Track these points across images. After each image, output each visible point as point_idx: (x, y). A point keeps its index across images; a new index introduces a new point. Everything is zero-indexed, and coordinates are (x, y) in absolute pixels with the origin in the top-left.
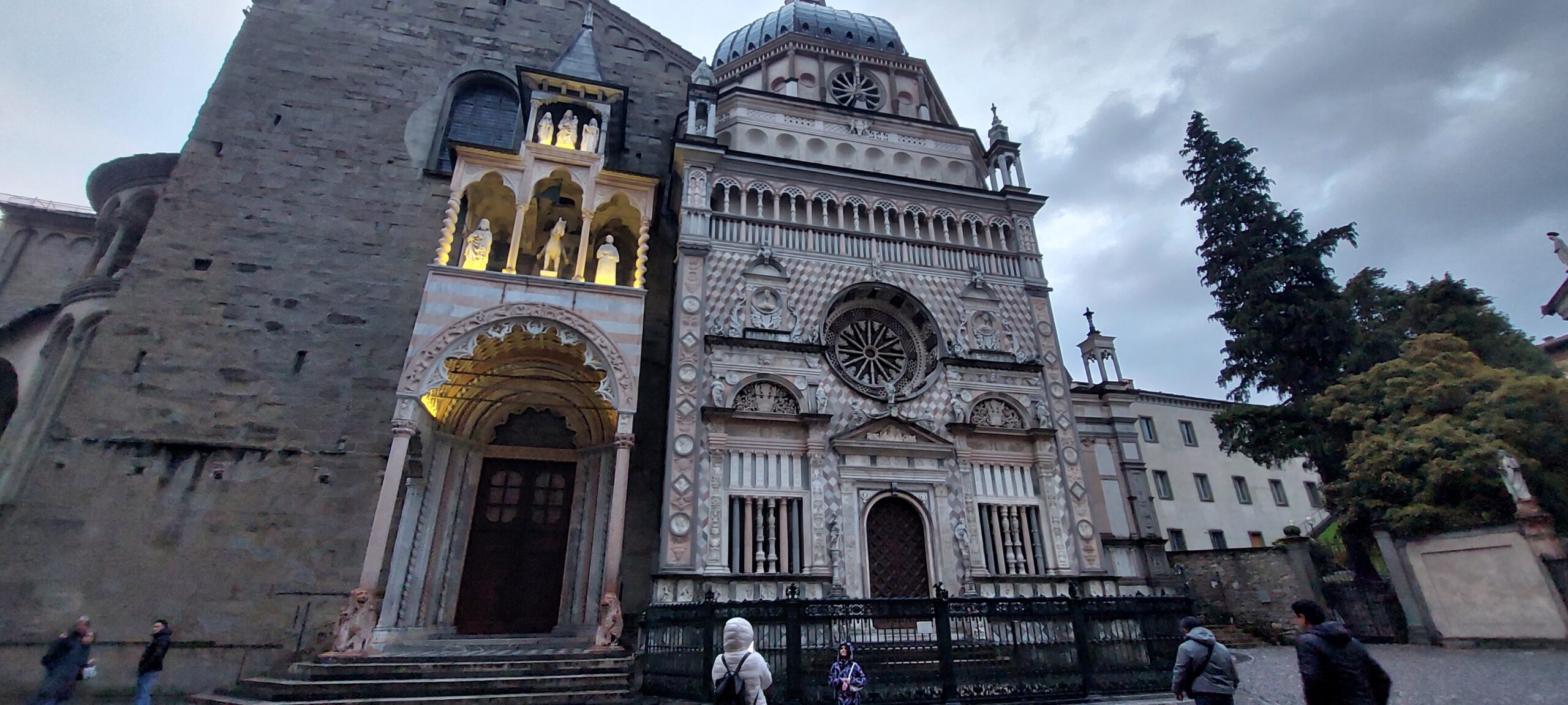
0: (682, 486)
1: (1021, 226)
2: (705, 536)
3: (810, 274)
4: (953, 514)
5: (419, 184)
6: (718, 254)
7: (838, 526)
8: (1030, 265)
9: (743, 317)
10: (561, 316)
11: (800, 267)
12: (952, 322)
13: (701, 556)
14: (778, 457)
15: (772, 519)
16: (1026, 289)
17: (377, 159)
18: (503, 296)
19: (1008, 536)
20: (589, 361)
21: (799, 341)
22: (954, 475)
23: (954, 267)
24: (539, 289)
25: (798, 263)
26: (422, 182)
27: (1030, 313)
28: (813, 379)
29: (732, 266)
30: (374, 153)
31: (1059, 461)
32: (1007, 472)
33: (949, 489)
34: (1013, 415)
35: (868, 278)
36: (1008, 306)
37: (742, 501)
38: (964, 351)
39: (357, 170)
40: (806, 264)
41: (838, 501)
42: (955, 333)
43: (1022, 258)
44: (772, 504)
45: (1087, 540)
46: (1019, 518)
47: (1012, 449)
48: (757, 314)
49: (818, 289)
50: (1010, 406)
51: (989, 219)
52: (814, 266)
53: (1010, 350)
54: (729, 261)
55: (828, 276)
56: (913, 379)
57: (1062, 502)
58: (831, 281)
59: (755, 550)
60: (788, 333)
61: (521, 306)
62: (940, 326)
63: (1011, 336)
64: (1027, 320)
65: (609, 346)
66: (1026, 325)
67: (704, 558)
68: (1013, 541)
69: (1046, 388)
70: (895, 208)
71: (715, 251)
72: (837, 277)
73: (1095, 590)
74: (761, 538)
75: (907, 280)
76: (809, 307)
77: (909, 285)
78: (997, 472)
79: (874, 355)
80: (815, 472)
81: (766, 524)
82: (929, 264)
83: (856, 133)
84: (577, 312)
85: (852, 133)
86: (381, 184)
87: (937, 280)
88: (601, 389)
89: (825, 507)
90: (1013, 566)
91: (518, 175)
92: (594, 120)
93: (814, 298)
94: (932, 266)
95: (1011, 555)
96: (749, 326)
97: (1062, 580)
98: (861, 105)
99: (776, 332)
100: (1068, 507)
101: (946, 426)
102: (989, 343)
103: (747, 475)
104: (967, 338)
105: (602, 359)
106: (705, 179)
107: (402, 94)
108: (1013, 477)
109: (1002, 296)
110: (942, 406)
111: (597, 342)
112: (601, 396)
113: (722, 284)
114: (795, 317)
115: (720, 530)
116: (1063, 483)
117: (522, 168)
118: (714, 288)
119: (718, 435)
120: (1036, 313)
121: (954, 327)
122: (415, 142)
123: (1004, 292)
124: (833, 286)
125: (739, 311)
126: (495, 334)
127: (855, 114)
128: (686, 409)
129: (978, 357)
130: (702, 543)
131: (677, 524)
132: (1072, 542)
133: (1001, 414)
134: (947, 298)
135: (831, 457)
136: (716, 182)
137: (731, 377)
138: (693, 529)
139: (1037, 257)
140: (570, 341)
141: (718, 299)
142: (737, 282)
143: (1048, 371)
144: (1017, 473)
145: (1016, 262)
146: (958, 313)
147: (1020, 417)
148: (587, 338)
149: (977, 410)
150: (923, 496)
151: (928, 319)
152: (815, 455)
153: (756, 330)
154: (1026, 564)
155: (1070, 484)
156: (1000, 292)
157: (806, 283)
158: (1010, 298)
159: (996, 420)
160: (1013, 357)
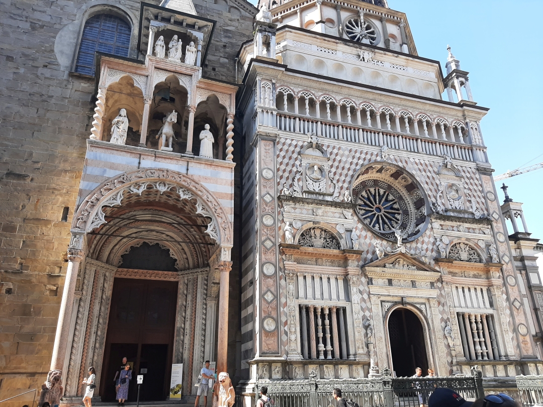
0: (269, 298)
1: (472, 128)
2: (286, 333)
3: (342, 156)
4: (442, 319)
5: (65, 83)
6: (282, 140)
7: (372, 327)
8: (479, 154)
9: (301, 183)
10: (179, 179)
11: (335, 151)
12: (433, 190)
13: (285, 346)
14: (329, 279)
15: (327, 322)
16: (478, 169)
17: (36, 64)
18: (139, 163)
19: (476, 335)
20: (199, 211)
21: (338, 201)
22: (441, 294)
23: (432, 154)
24: (163, 160)
25: (334, 148)
26: (68, 81)
27: (481, 186)
28: (349, 227)
29: (292, 148)
30: (34, 60)
31: (504, 284)
32: (473, 292)
33: (439, 303)
34: (474, 253)
35: (379, 159)
36: (468, 181)
37: (307, 308)
38: (442, 210)
39: (22, 71)
40: (339, 149)
41: (370, 310)
42: (435, 197)
43: (474, 149)
44: (327, 312)
45: (524, 337)
46: (482, 322)
48: (310, 182)
49: (347, 166)
50: (472, 247)
51: (452, 122)
52: (344, 150)
53: (471, 210)
54: (290, 145)
55: (354, 157)
56: (408, 228)
57: (508, 312)
58: (355, 161)
59: (318, 343)
60: (332, 195)
61: (153, 171)
62: (426, 193)
63: (470, 201)
64: (479, 190)
65: (213, 200)
66: (479, 193)
67: (286, 348)
68: (479, 337)
69: (495, 236)
70: (393, 112)
71: (280, 138)
72: (359, 158)
74: (321, 335)
75: (404, 161)
76: (343, 178)
77: (405, 164)
78: (466, 291)
79: (380, 211)
80: (354, 290)
81: (323, 325)
82: (416, 151)
83: (364, 60)
84: (190, 177)
85: (361, 60)
86: (39, 81)
87: (422, 162)
88: (209, 231)
89: (362, 313)
90: (480, 354)
91: (143, 79)
92: (192, 43)
93: (345, 171)
94: (418, 152)
95: (478, 347)
96: (305, 189)
98: (366, 41)
99: (324, 195)
100: (512, 315)
101: (434, 260)
102: (457, 204)
103: (309, 290)
104: (443, 201)
105: (209, 210)
106: (271, 87)
107: (52, 18)
108: (476, 295)
109: (463, 174)
110: (430, 247)
111: (205, 197)
112: (209, 235)
113: (286, 160)
114: (334, 184)
115: (295, 329)
116: (508, 299)
117: (147, 74)
118: (281, 163)
119: (290, 263)
120: (484, 185)
121: (435, 194)
122: (62, 52)
123: (464, 171)
124: (357, 164)
125: (299, 180)
126: (135, 191)
127: (363, 47)
128: (268, 244)
129: (452, 214)
130: (284, 338)
131: (268, 324)
132: (515, 339)
133: (467, 253)
134: (429, 174)
135: (363, 280)
136: (278, 90)
137: (296, 223)
138: (278, 328)
139: (483, 148)
140: (186, 197)
141: (284, 171)
142: (296, 159)
143: (494, 224)
144: (479, 292)
145: (470, 151)
146: (437, 184)
147: (479, 255)
148: (197, 195)
149: (452, 250)
150: (423, 307)
151: (418, 188)
152: (353, 279)
153: (309, 192)
154: (487, 353)
155: (512, 299)
156: (461, 171)
157: (340, 161)
158: (469, 176)
159: (464, 256)
160: (473, 214)
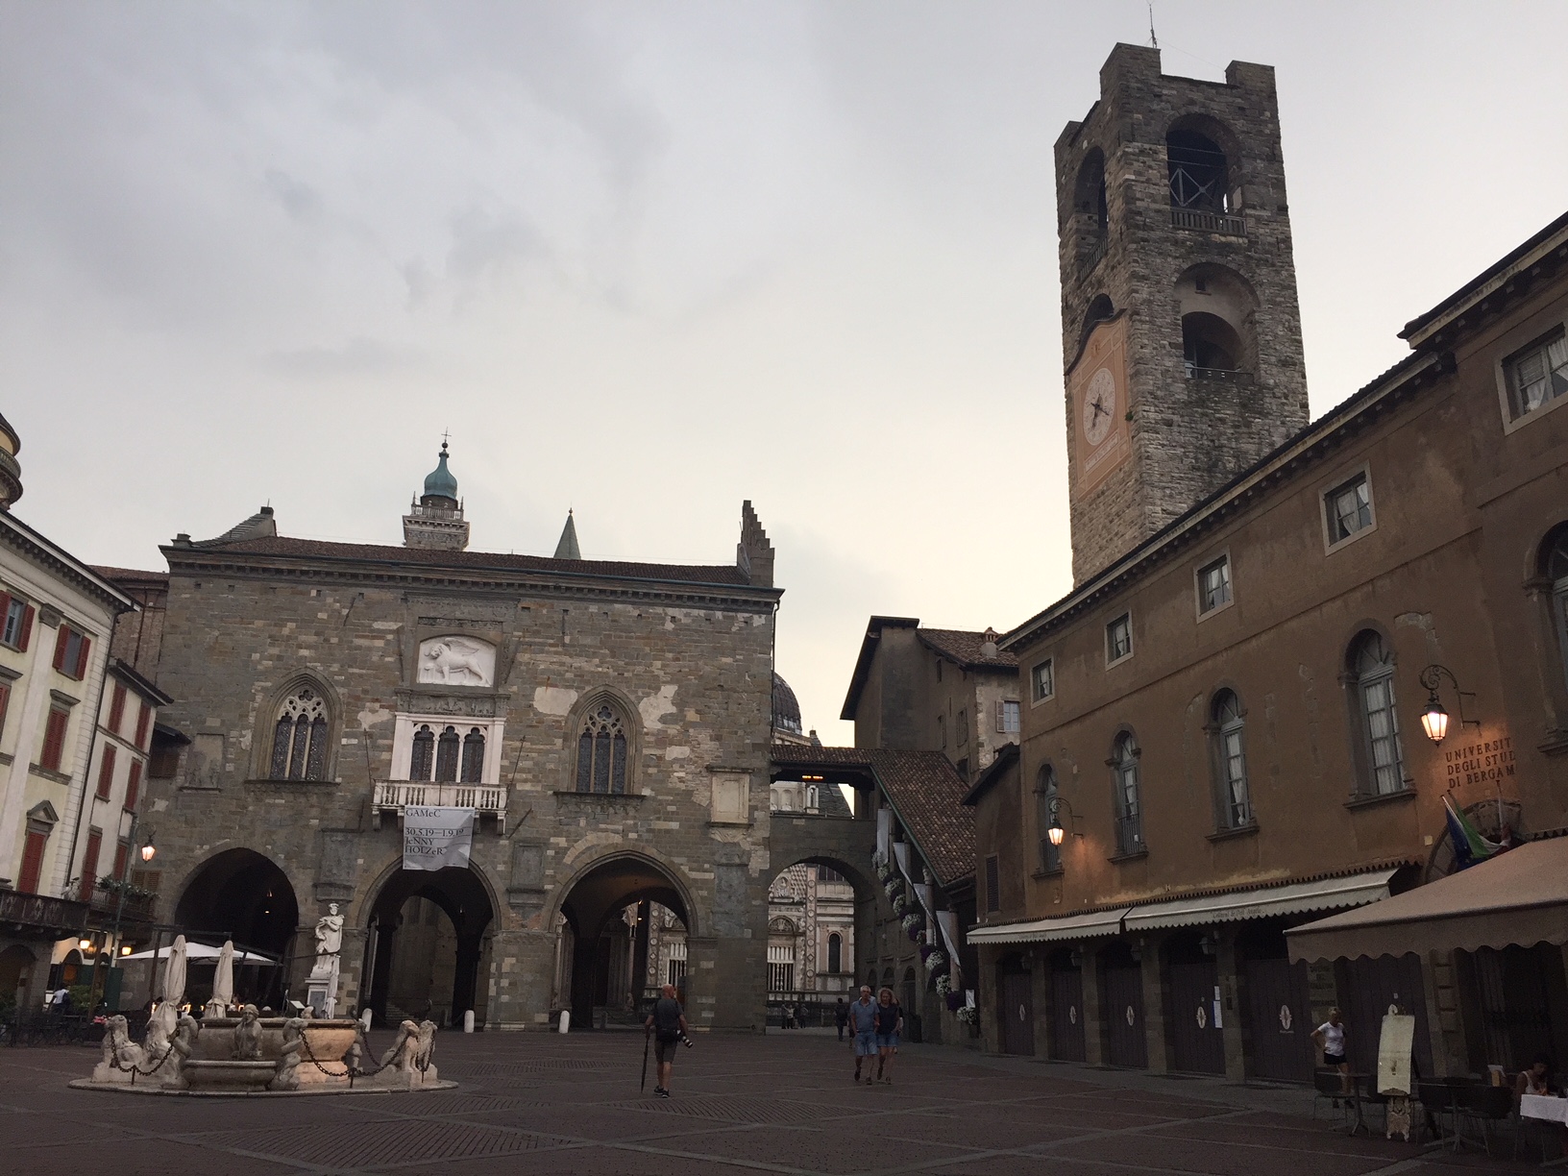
0: (653, 956)
2: (662, 974)
27: (805, 876)
31: (805, 945)
32: (782, 949)
34: (788, 925)
36: (795, 873)
37: (675, 961)
38: (771, 897)
45: (810, 977)
46: (784, 968)
47: (787, 940)
50: (788, 921)
53: (792, 896)
57: (803, 962)
63: (793, 889)
66: (802, 882)
68: (779, 977)
69: (806, 913)
73: (807, 999)
78: (778, 949)
90: (778, 987)
97: (795, 993)
100: (805, 965)
102: (782, 893)
103: (677, 952)
104: (773, 890)
108: (784, 951)
115: (666, 972)
116: (805, 955)
119: (667, 938)
120: (809, 875)
128: (655, 927)
129: (776, 900)
130: (659, 977)
131: (651, 970)
132: (805, 978)
133: (783, 925)
137: (671, 913)
138: (657, 972)
143: (809, 904)
144: (787, 950)
147: (791, 926)
149: (772, 923)
154: (783, 986)
155: (807, 954)
159: (781, 927)
160: (793, 898)
